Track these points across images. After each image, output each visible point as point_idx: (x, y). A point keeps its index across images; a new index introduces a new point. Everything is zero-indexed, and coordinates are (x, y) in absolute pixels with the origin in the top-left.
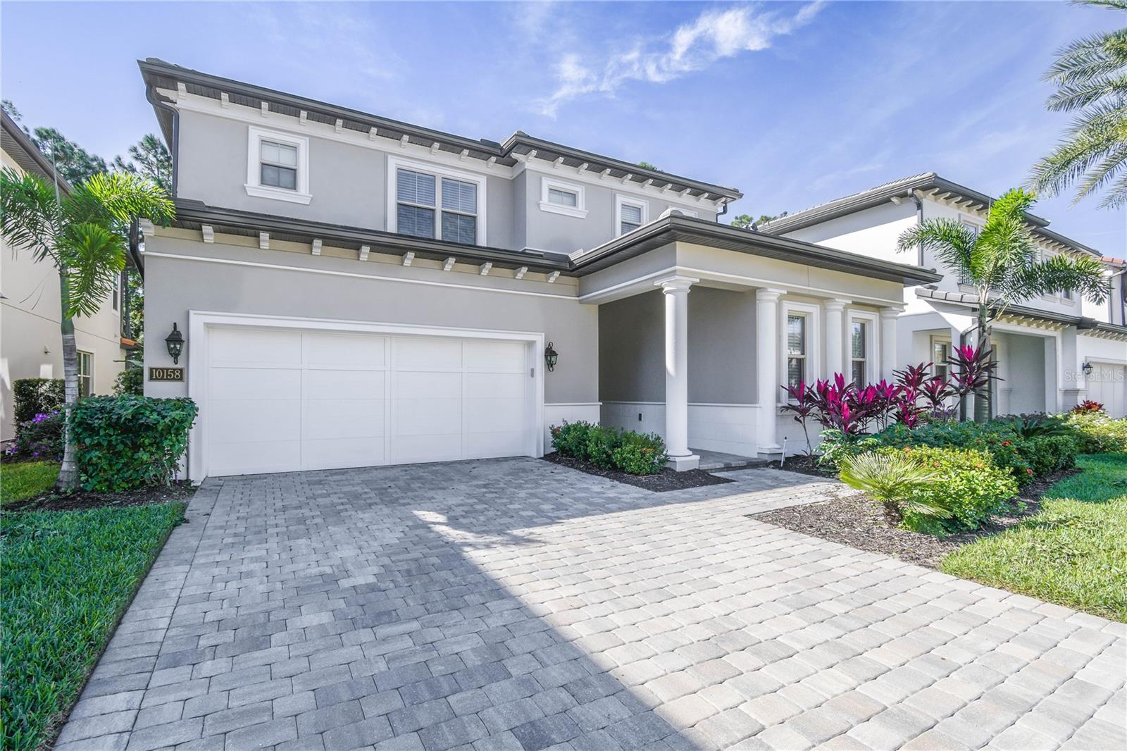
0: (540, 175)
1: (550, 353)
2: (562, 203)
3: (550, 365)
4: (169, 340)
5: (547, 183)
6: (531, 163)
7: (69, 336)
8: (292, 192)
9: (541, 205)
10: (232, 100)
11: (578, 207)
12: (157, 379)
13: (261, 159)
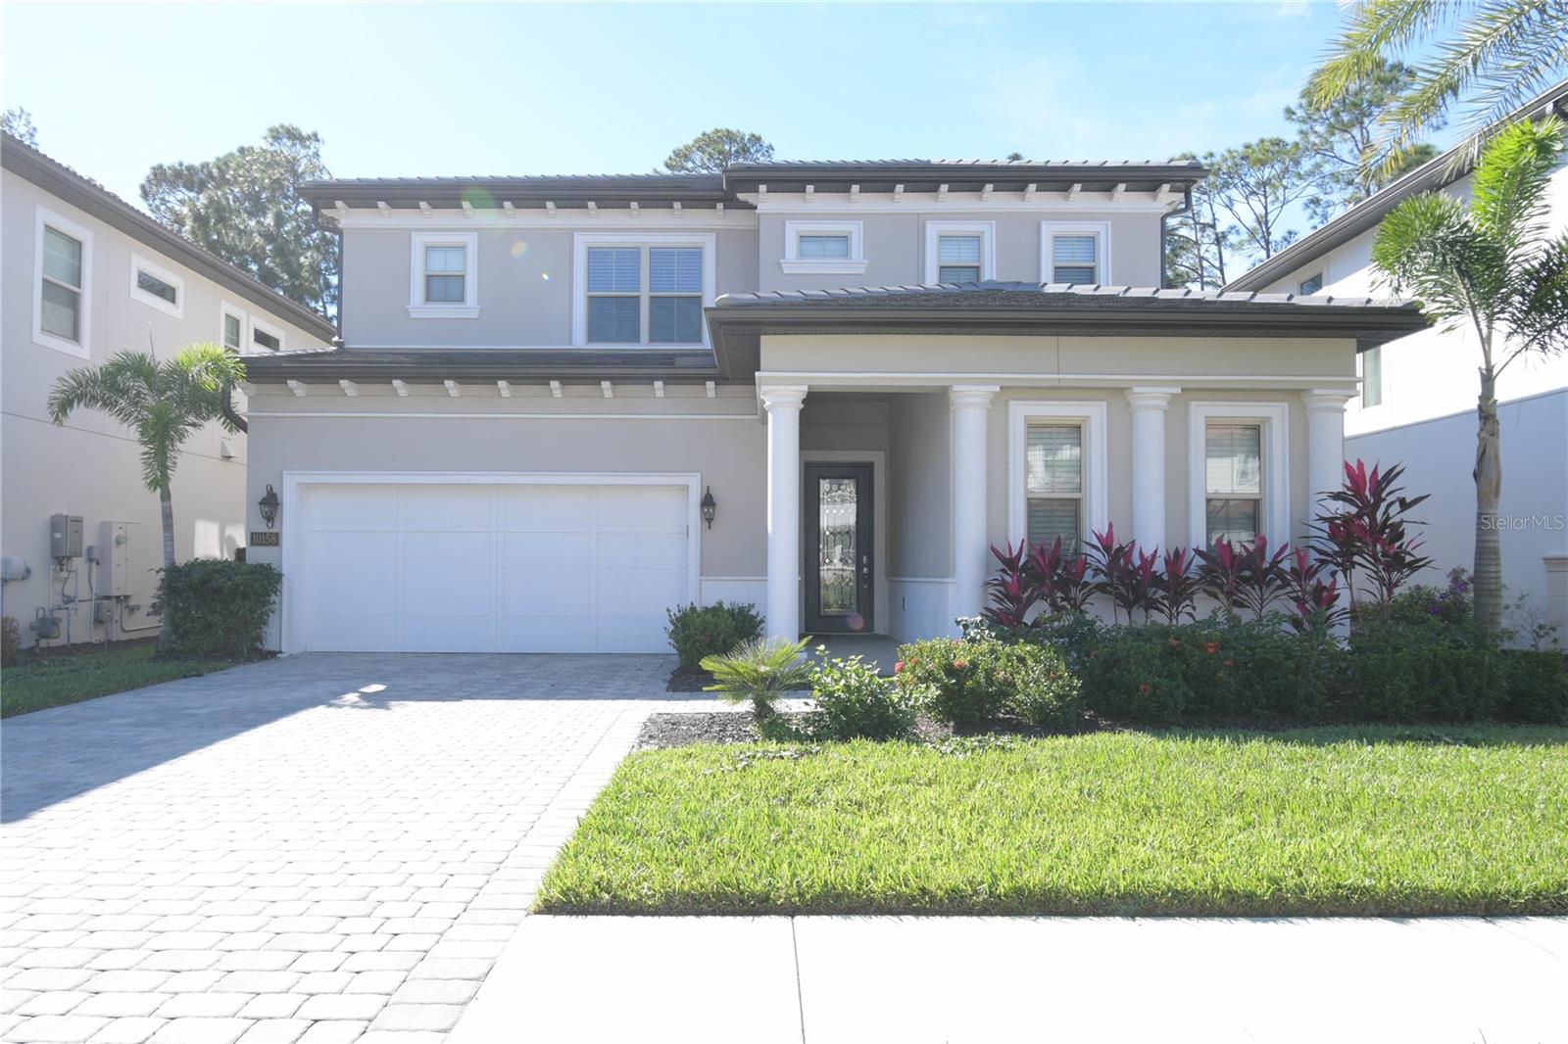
0: (781, 220)
1: (708, 502)
2: (824, 255)
3: (708, 519)
4: (263, 503)
5: (792, 230)
6: (767, 202)
7: (166, 504)
8: (459, 305)
9: (783, 266)
10: (394, 206)
11: (851, 258)
12: (256, 544)
13: (426, 270)
